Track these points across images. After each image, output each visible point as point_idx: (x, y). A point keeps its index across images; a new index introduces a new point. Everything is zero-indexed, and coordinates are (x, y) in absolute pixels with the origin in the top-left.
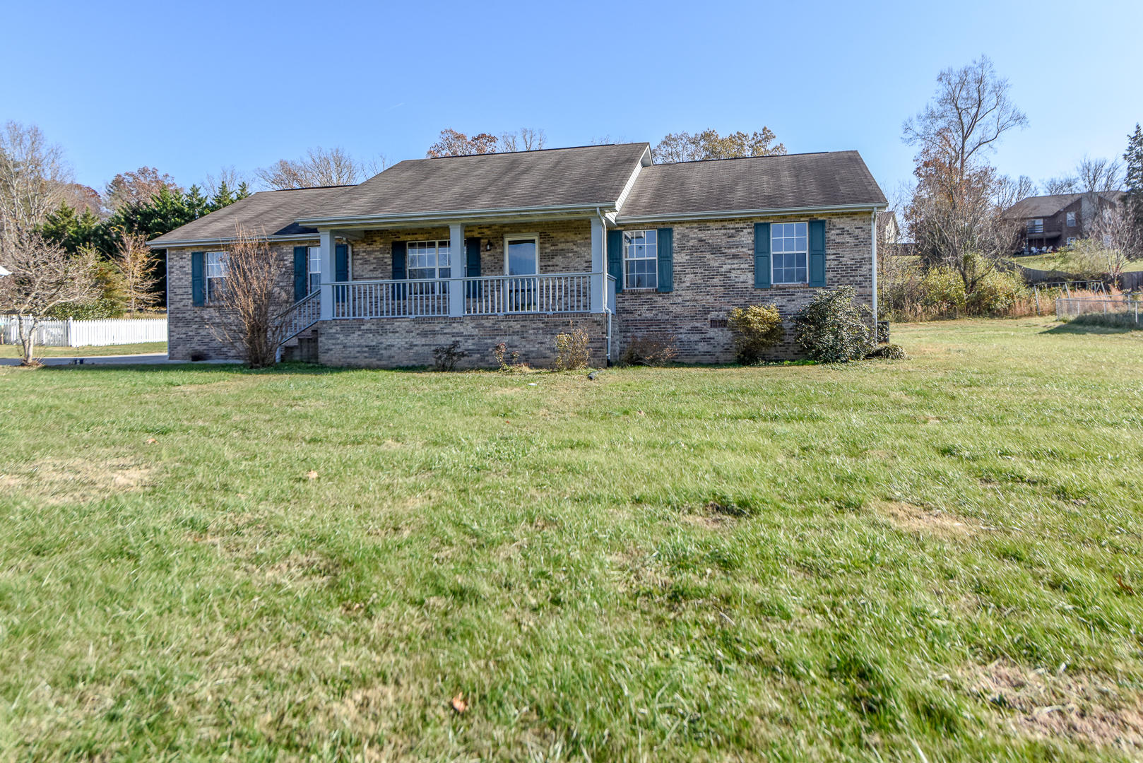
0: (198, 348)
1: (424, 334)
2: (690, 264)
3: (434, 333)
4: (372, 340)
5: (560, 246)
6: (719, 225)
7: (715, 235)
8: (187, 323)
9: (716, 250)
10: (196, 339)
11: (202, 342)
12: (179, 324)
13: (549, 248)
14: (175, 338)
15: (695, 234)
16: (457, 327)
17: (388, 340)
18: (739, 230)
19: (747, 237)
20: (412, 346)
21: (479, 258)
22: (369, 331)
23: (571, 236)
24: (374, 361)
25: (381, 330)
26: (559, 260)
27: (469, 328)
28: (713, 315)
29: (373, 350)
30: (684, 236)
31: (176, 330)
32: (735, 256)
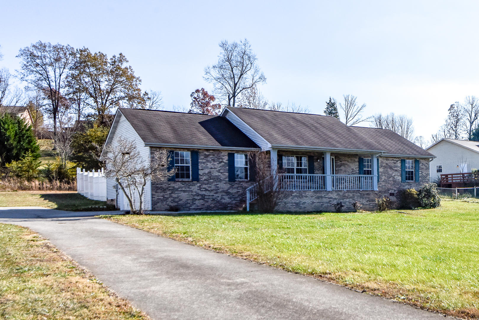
0: (171, 204)
1: (318, 198)
2: (384, 172)
3: (322, 197)
4: (297, 200)
5: (343, 162)
6: (391, 159)
7: (390, 162)
8: (164, 190)
9: (391, 168)
10: (170, 199)
11: (173, 201)
12: (158, 191)
13: (339, 163)
14: (155, 199)
15: (385, 161)
16: (330, 195)
17: (303, 200)
18: (397, 161)
19: (399, 164)
20: (313, 203)
21: (313, 165)
22: (296, 196)
23: (347, 159)
24: (298, 210)
25: (300, 196)
26: (342, 168)
27: (334, 195)
28: (390, 191)
29: (297, 204)
30: (382, 162)
31: (157, 194)
32: (396, 171)
